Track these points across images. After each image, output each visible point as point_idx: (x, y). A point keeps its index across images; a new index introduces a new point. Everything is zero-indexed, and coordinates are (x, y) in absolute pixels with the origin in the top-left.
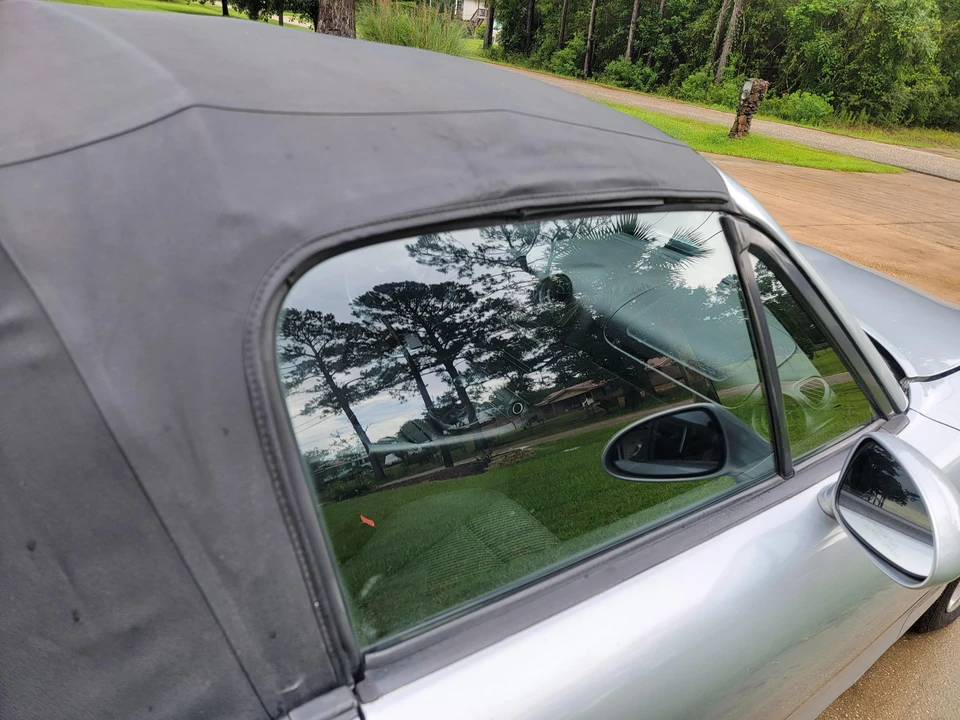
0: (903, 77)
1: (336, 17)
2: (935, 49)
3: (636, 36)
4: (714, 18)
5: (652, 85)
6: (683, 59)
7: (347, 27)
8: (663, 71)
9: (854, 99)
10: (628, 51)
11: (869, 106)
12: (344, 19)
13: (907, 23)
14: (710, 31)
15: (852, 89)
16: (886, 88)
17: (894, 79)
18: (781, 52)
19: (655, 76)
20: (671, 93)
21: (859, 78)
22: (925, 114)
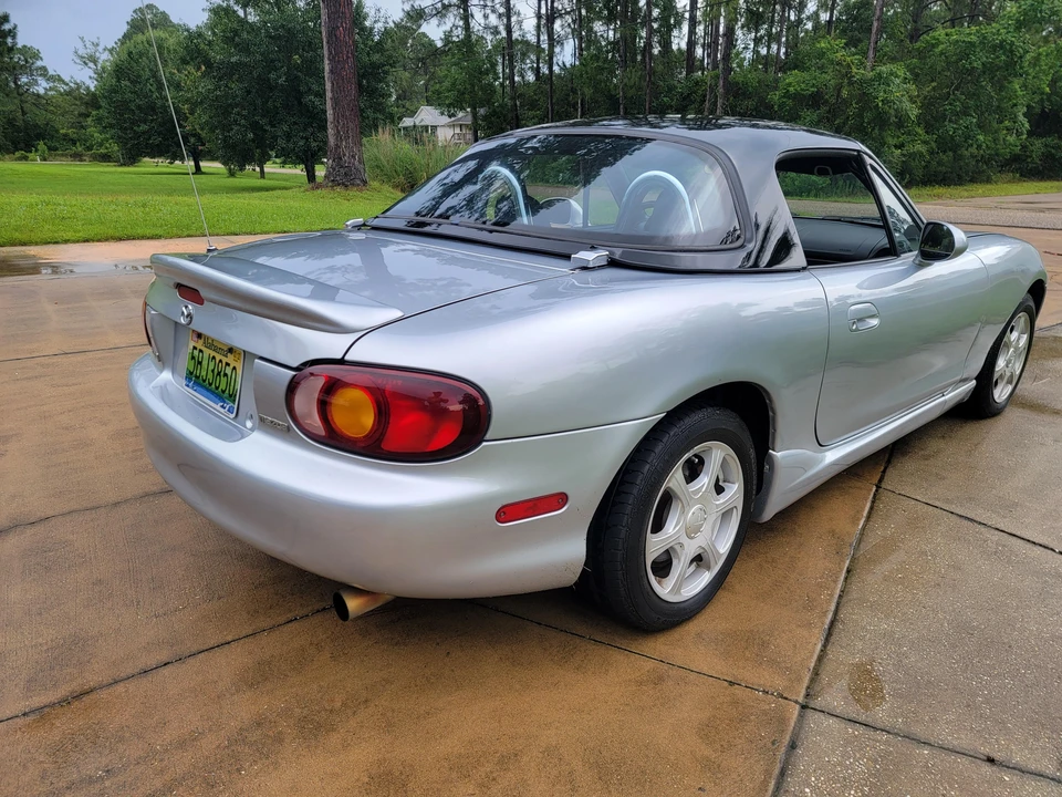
1: (345, 155)
2: (916, 112)
7: (357, 163)
12: (353, 157)
13: (885, 91)
22: (919, 173)
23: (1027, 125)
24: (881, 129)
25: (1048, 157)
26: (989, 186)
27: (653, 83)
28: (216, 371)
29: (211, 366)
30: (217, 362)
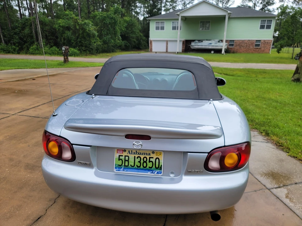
0: (92, 41)
2: (97, 34)
3: (4, 36)
4: (31, 29)
5: (17, 51)
6: (25, 42)
8: (20, 47)
9: (83, 48)
10: (3, 41)
11: (88, 50)
13: (88, 28)
14: (31, 32)
15: (82, 46)
16: (90, 44)
17: (91, 42)
18: (57, 37)
19: (17, 48)
20: (26, 53)
21: (82, 43)
22: (101, 50)
23: (121, 38)
24: (89, 38)
25: (125, 46)
26: (114, 53)
27: (10, 18)
28: (142, 161)
29: (137, 160)
30: (142, 158)
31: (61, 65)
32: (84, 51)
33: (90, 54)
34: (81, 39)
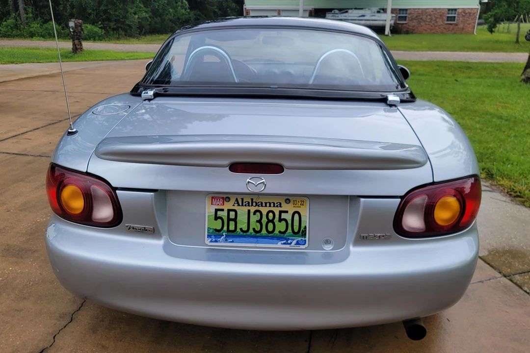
0: (130, 10)
9: (112, 24)
11: (121, 27)
15: (109, 20)
16: (125, 17)
17: (127, 12)
21: (109, 14)
23: (187, 5)
28: (264, 220)
29: (254, 218)
30: (264, 213)
31: (66, 57)
32: (114, 29)
33: (126, 35)
34: (107, 6)
